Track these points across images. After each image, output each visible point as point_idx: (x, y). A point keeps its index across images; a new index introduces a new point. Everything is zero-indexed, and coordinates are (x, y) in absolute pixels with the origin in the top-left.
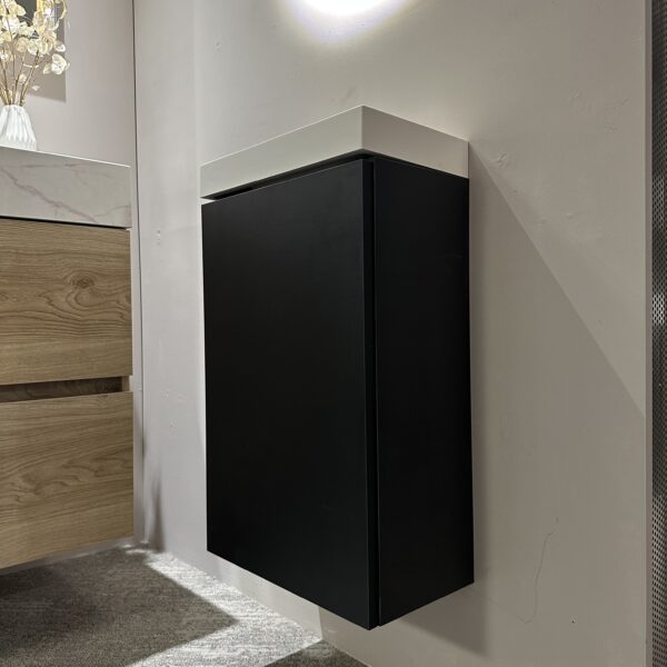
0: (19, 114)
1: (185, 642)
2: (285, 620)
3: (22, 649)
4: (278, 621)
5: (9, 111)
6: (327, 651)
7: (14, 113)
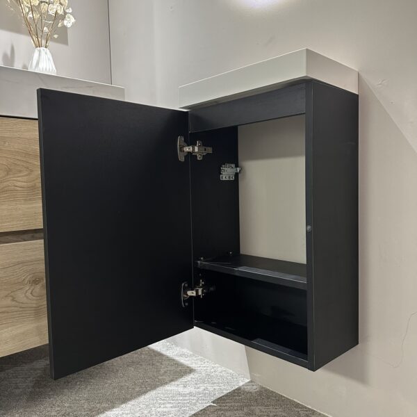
0: (46, 53)
1: (166, 383)
2: (223, 369)
3: (66, 390)
4: (220, 369)
5: (40, 51)
6: (255, 387)
7: (43, 53)
